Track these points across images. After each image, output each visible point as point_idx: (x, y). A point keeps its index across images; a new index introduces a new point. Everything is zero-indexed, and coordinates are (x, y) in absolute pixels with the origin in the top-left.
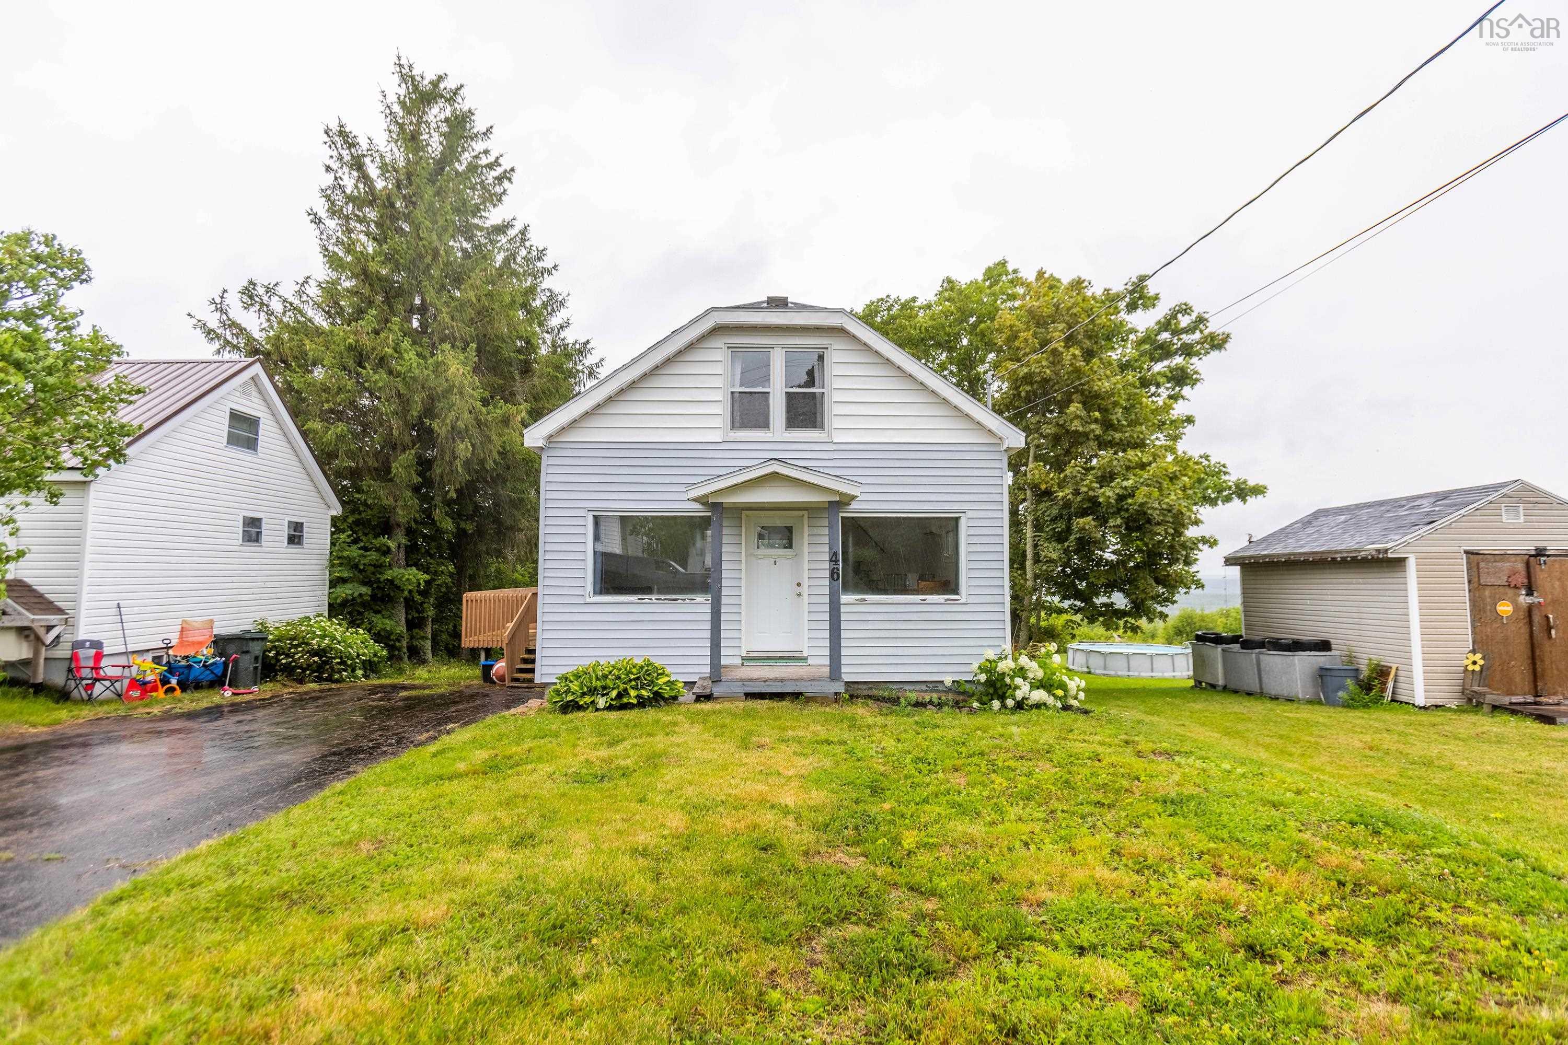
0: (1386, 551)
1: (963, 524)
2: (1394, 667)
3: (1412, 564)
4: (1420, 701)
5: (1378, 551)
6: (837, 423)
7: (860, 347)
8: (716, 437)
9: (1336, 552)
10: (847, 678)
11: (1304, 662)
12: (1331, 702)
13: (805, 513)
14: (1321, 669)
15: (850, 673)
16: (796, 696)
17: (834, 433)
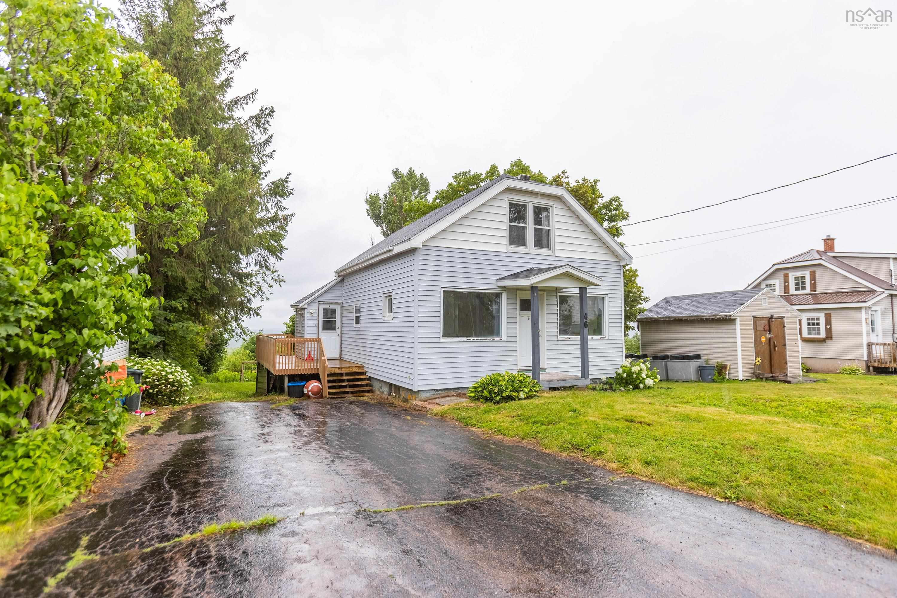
0: (730, 316)
1: (606, 300)
2: (729, 365)
3: (738, 322)
4: (741, 378)
5: (726, 316)
6: (557, 246)
7: (565, 208)
8: (503, 249)
9: (703, 316)
10: (590, 377)
11: (694, 364)
12: (704, 381)
13: (545, 293)
14: (699, 367)
15: (592, 374)
16: (571, 387)
17: (556, 251)
